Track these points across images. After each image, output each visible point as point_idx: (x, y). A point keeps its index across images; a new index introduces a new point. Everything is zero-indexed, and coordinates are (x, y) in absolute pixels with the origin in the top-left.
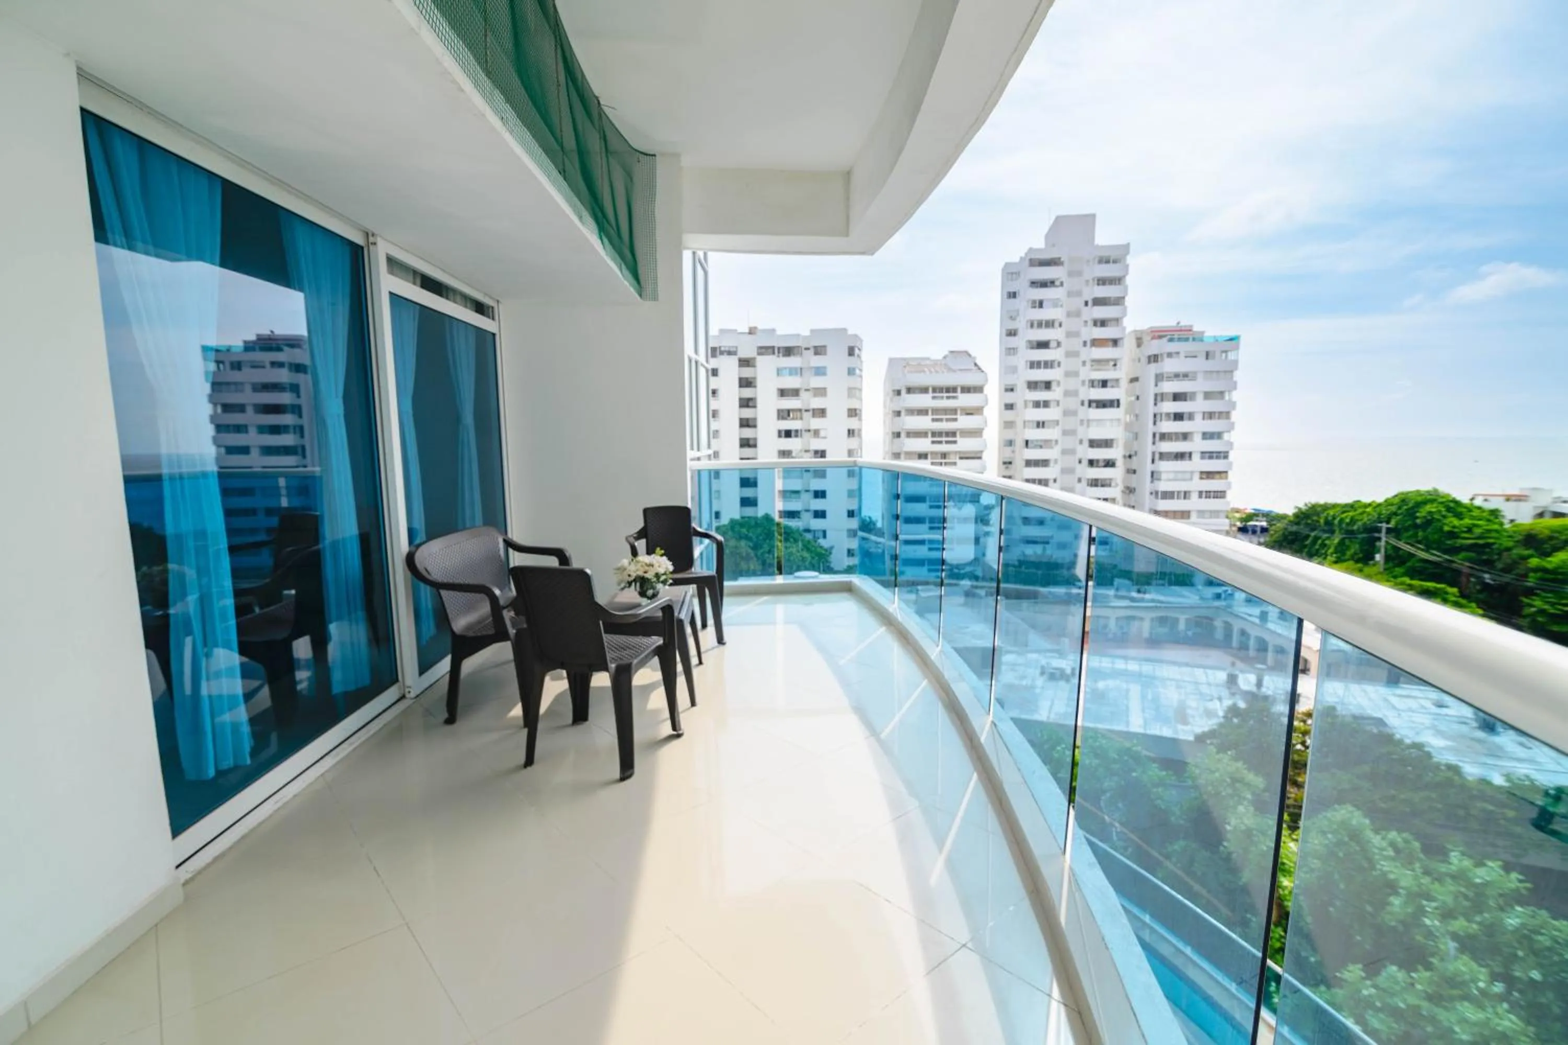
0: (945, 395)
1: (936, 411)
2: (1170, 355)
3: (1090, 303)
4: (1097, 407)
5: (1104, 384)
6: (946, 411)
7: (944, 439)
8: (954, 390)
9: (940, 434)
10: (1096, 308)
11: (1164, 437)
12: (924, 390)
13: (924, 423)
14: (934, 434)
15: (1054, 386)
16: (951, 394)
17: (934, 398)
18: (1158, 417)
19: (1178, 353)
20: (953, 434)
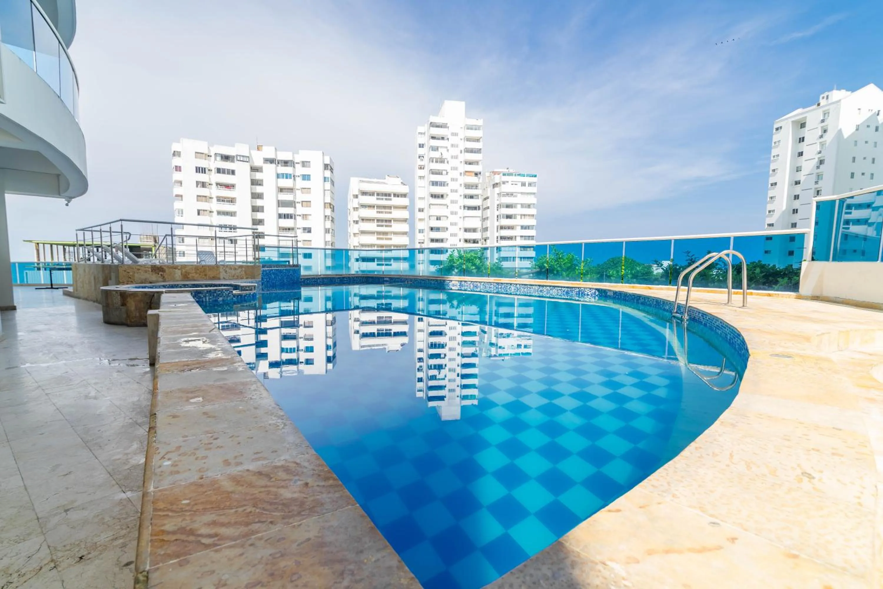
0: (384, 197)
1: (379, 207)
2: (504, 183)
3: (463, 151)
4: (468, 210)
5: (472, 197)
6: (385, 207)
7: (384, 224)
8: (389, 195)
9: (382, 221)
10: (467, 154)
11: (502, 228)
12: (372, 194)
13: (372, 213)
14: (378, 220)
15: (445, 196)
16: (388, 197)
17: (377, 199)
18: (499, 217)
19: (508, 182)
20: (390, 221)
